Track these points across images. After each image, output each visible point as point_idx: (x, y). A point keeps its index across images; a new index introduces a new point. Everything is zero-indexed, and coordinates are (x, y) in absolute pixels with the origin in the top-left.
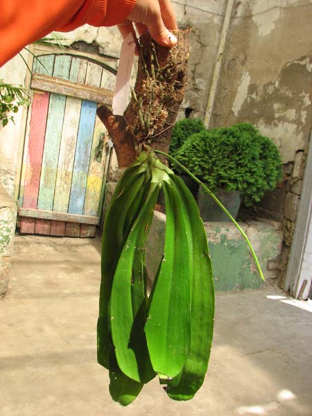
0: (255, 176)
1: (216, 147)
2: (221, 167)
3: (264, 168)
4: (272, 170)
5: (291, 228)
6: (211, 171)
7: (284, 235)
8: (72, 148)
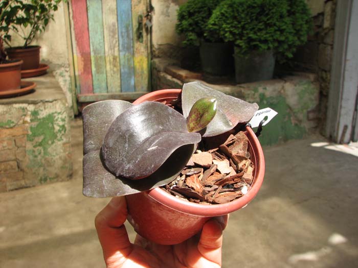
0: (285, 34)
1: (243, 11)
2: (251, 30)
3: (293, 24)
4: (301, 25)
5: (326, 78)
6: (241, 35)
7: (321, 86)
8: (114, 34)
